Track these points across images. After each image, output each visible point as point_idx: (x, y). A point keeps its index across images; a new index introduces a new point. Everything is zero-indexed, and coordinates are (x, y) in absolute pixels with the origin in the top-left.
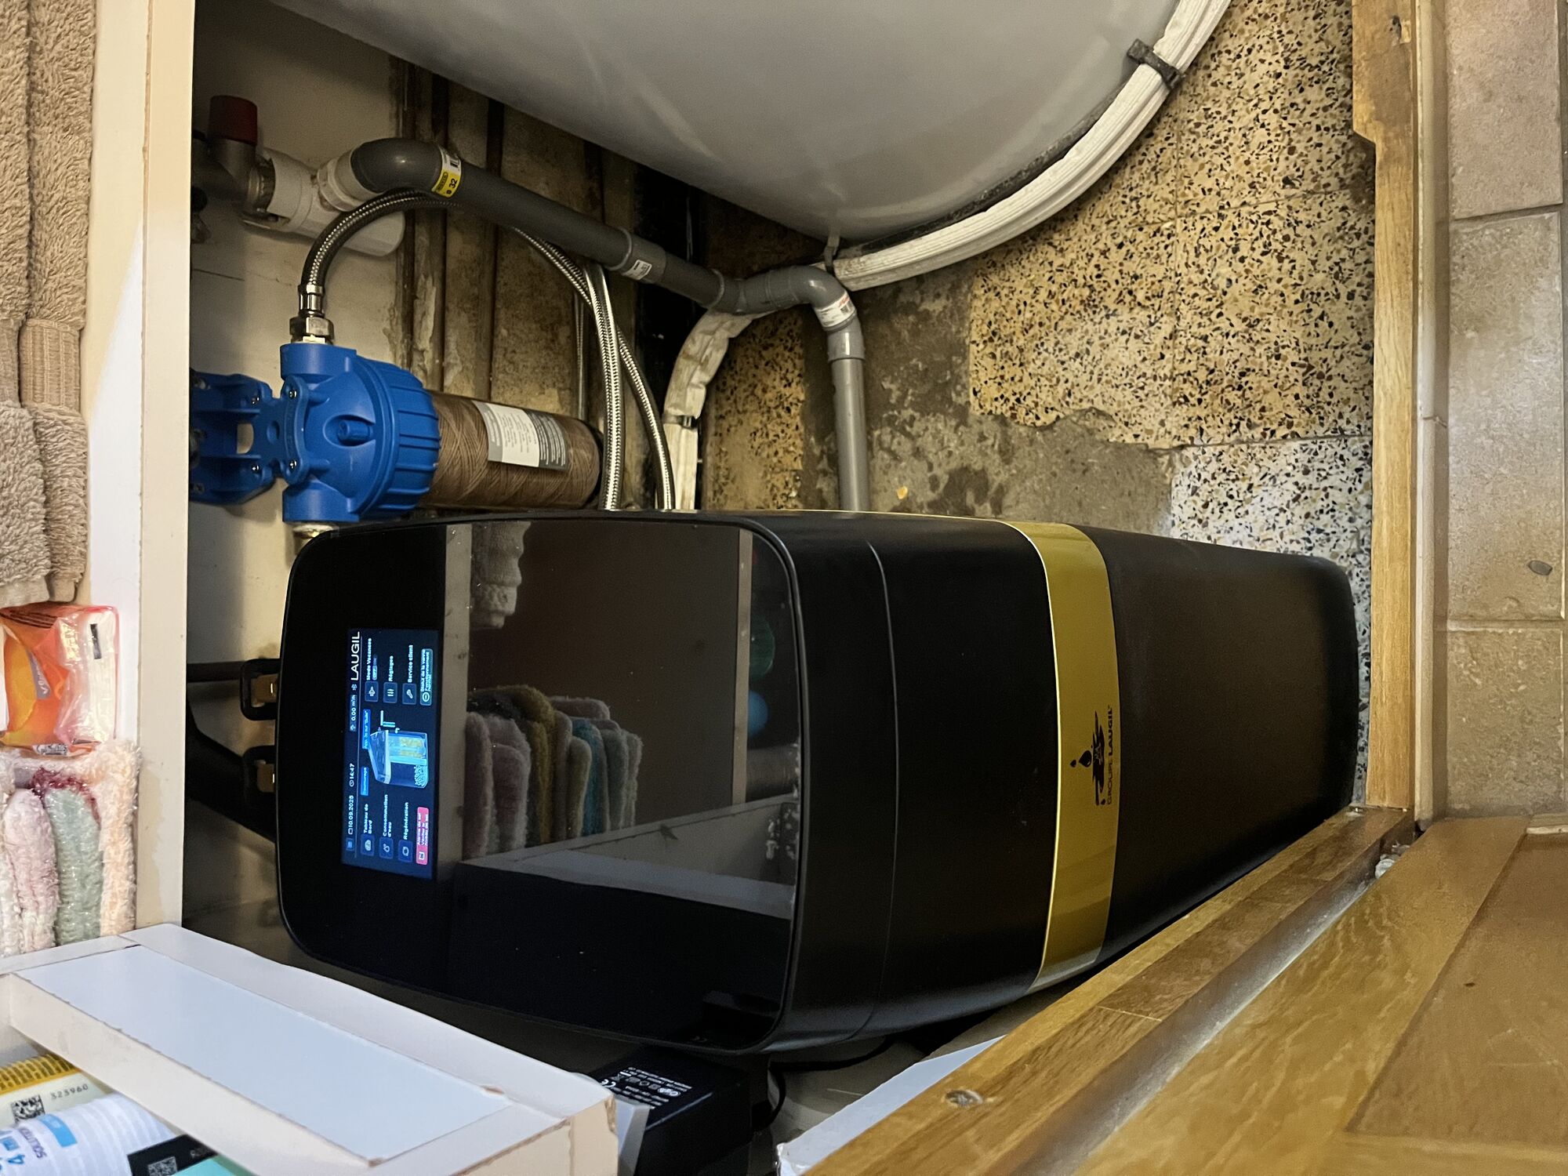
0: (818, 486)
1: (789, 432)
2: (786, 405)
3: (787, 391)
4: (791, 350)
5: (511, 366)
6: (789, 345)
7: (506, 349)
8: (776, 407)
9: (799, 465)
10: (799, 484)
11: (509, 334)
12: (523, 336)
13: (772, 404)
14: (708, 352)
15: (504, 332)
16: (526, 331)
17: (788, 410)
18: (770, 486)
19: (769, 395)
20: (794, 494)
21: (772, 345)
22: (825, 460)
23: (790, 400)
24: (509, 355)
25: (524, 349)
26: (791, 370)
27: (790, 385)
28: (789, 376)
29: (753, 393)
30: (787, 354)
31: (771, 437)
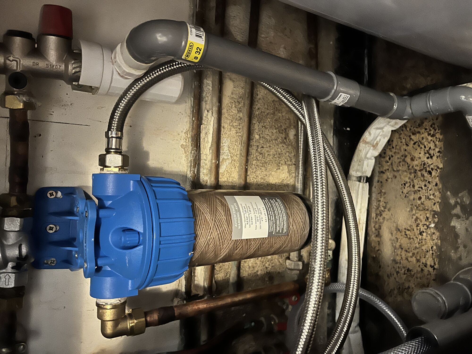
0: (452, 224)
1: (430, 186)
2: (428, 169)
3: (429, 161)
4: (433, 136)
5: (261, 156)
6: (432, 133)
7: (258, 146)
8: (420, 170)
9: (437, 208)
10: (436, 220)
11: (260, 137)
12: (268, 138)
13: (418, 168)
14: (378, 139)
15: (257, 137)
16: (270, 134)
17: (430, 173)
18: (415, 217)
19: (416, 163)
20: (433, 225)
21: (419, 132)
22: (459, 207)
23: (432, 166)
24: (259, 150)
25: (268, 145)
26: (432, 147)
27: (431, 157)
28: (431, 152)
29: (404, 160)
30: (430, 138)
31: (416, 188)
